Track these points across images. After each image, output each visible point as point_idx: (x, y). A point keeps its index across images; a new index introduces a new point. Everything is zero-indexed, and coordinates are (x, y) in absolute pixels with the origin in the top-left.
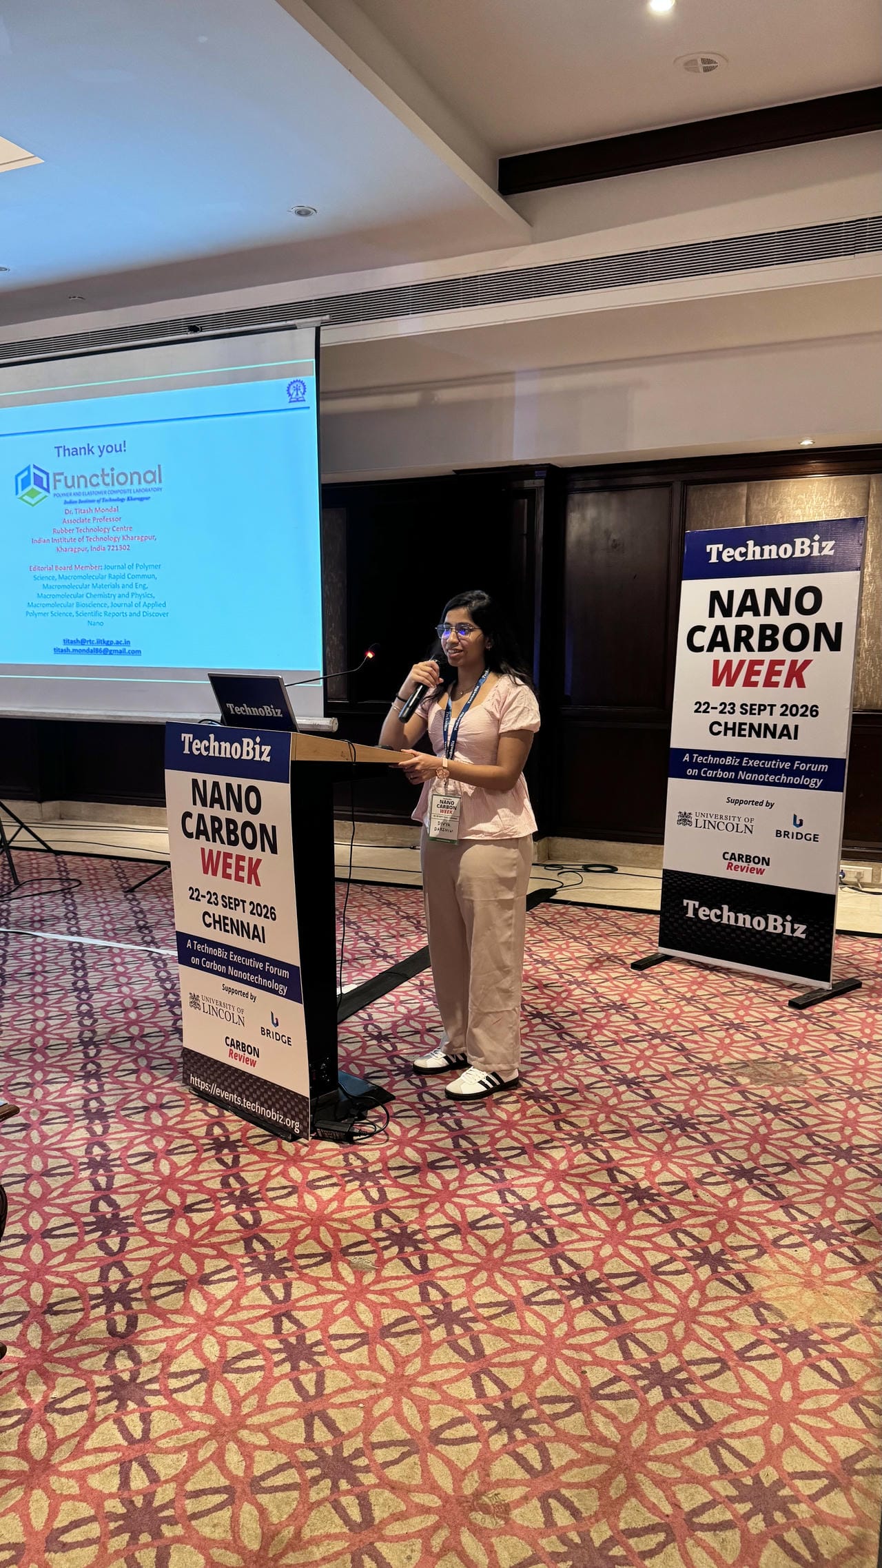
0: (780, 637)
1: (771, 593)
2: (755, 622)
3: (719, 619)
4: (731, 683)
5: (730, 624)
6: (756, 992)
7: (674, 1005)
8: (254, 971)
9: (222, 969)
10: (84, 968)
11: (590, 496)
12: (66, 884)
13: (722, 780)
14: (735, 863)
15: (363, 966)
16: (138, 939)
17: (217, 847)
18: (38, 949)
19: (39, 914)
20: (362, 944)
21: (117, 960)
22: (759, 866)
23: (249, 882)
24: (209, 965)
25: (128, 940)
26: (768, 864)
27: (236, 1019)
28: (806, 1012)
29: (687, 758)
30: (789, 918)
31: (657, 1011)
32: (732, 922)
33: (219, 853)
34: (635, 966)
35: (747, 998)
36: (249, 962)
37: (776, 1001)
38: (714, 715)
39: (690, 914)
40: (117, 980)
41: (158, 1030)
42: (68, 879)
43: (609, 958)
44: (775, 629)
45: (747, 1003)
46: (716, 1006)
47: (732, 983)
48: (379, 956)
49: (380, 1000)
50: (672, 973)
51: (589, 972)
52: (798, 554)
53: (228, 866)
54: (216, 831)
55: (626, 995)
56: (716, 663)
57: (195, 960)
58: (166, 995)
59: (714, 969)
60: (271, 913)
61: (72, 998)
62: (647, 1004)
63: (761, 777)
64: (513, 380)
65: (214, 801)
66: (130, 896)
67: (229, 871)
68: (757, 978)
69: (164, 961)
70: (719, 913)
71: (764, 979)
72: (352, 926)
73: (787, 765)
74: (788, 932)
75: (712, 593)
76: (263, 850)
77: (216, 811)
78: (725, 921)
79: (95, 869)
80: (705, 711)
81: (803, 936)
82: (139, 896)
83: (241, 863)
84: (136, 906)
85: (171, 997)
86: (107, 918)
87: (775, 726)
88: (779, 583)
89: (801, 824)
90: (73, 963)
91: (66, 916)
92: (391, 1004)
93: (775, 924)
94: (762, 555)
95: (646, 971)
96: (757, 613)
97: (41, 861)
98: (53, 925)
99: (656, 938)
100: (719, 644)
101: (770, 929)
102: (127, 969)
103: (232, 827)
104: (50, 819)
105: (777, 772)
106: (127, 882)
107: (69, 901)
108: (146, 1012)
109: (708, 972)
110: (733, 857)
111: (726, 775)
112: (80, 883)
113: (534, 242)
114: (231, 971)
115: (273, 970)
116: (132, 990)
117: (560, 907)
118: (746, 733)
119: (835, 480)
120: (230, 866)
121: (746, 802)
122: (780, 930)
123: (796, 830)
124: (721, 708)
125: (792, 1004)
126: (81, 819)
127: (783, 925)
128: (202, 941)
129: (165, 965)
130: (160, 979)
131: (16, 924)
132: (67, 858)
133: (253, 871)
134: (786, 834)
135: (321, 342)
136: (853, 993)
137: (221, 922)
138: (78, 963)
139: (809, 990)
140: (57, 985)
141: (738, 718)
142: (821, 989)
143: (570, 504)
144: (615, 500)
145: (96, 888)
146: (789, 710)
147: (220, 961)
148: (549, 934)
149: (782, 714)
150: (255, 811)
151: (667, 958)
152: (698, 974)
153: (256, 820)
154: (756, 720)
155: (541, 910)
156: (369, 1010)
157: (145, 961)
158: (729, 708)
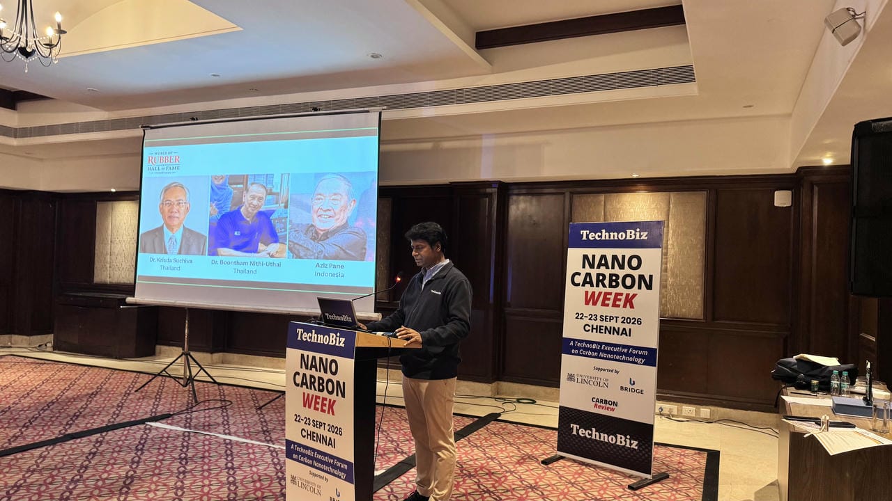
0: (620, 281)
1: (615, 258)
2: (607, 272)
3: (588, 269)
4: (595, 304)
5: (594, 272)
6: (610, 480)
7: (564, 487)
8: (328, 464)
9: (310, 462)
10: (231, 455)
11: (522, 197)
12: (223, 403)
13: (591, 357)
14: (599, 404)
15: (389, 458)
16: (263, 438)
17: (312, 392)
18: (207, 443)
19: (208, 422)
20: (389, 445)
21: (251, 451)
22: (612, 406)
23: (329, 413)
24: (302, 459)
25: (257, 438)
26: (616, 406)
27: (316, 492)
28: (638, 492)
29: (572, 343)
30: (628, 437)
31: (554, 490)
32: (598, 438)
33: (313, 395)
34: (543, 462)
35: (606, 483)
36: (325, 459)
37: (622, 485)
38: (586, 321)
39: (574, 433)
40: (250, 463)
41: (271, 494)
42: (225, 401)
43: (531, 457)
44: (617, 276)
45: (605, 486)
46: (588, 488)
47: (597, 474)
48: (399, 452)
49: (398, 480)
50: (564, 467)
51: (517, 465)
52: (628, 238)
53: (317, 403)
54: (312, 383)
55: (538, 480)
56: (587, 293)
57: (295, 456)
58: (277, 473)
59: (588, 465)
60: (339, 431)
61: (224, 473)
62: (549, 486)
63: (612, 356)
64: (481, 138)
65: (312, 366)
66: (259, 412)
67: (317, 406)
68: (611, 471)
69: (276, 452)
70: (590, 432)
71: (615, 472)
72: (384, 433)
73: (626, 350)
74: (628, 445)
75: (584, 255)
76: (337, 395)
77: (313, 372)
78: (593, 437)
79: (240, 395)
80: (581, 318)
81: (636, 448)
82: (264, 412)
83: (325, 402)
84: (262, 418)
85: (280, 474)
86: (246, 425)
87: (619, 328)
88: (619, 252)
89: (634, 384)
90: (226, 452)
91: (223, 423)
92: (404, 482)
93: (621, 440)
94: (610, 237)
95: (550, 466)
96: (607, 268)
97: (210, 389)
98: (215, 428)
99: (556, 445)
100: (588, 283)
101: (618, 443)
102: (256, 456)
103: (321, 381)
104: (217, 363)
105: (620, 354)
106: (258, 403)
107: (225, 414)
108: (266, 483)
109: (584, 467)
110: (597, 400)
111: (593, 354)
112: (232, 403)
113: (493, 73)
114: (315, 463)
115: (338, 464)
116: (258, 469)
117: (503, 424)
118: (603, 331)
119: (651, 195)
120: (318, 403)
121: (604, 370)
122: (623, 444)
123: (630, 386)
124: (589, 317)
125: (630, 487)
126: (234, 363)
127: (625, 441)
128: (300, 445)
129: (277, 455)
130: (274, 464)
131: (195, 427)
132: (225, 387)
133: (331, 406)
134: (626, 389)
135: (382, 118)
136: (664, 481)
137: (311, 435)
138: (229, 452)
139: (640, 479)
140: (216, 465)
141: (598, 323)
142: (646, 479)
143: (511, 201)
144: (534, 200)
145: (240, 406)
146: (625, 320)
147: (309, 457)
148: (496, 441)
149: (623, 322)
150: (334, 374)
151: (562, 458)
152: (578, 468)
153: (335, 379)
154: (608, 325)
155: (492, 426)
156: (392, 486)
157: (266, 452)
158: (594, 317)
